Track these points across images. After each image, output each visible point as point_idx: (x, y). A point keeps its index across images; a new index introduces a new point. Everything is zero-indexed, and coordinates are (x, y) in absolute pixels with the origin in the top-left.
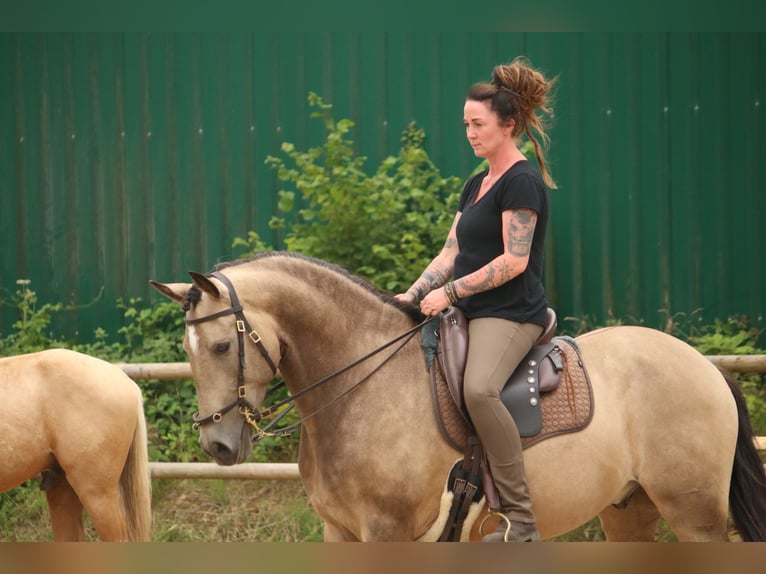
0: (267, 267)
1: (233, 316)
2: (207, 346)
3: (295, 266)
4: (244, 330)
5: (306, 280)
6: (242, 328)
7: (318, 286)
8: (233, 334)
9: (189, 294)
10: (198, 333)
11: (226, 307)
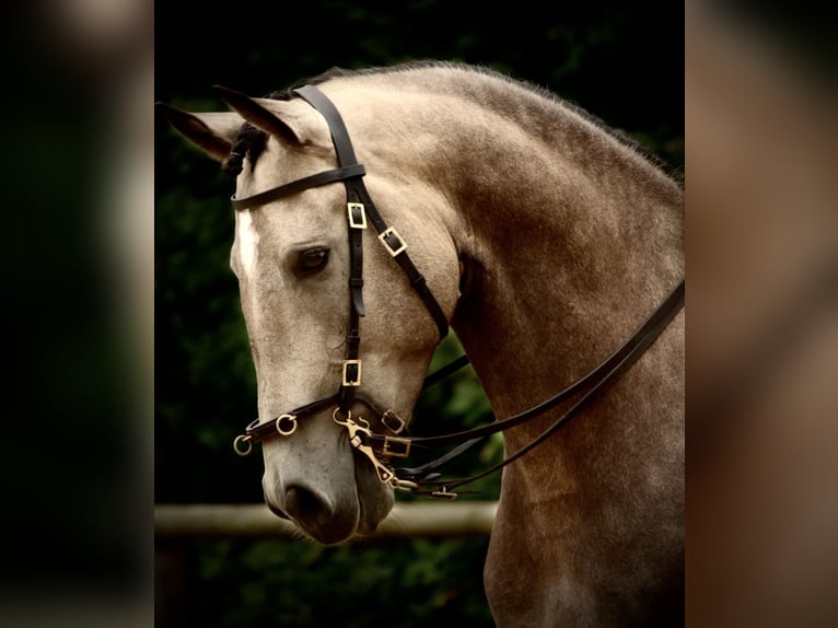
0: (427, 88)
1: (340, 187)
2: (276, 257)
3: (491, 92)
4: (364, 226)
5: (518, 120)
6: (358, 220)
7: (547, 138)
8: (337, 231)
9: (240, 137)
10: (258, 226)
11: (323, 167)
